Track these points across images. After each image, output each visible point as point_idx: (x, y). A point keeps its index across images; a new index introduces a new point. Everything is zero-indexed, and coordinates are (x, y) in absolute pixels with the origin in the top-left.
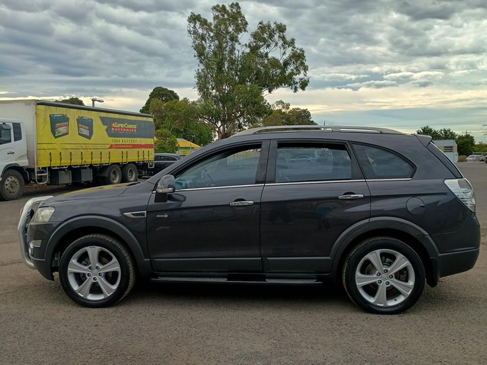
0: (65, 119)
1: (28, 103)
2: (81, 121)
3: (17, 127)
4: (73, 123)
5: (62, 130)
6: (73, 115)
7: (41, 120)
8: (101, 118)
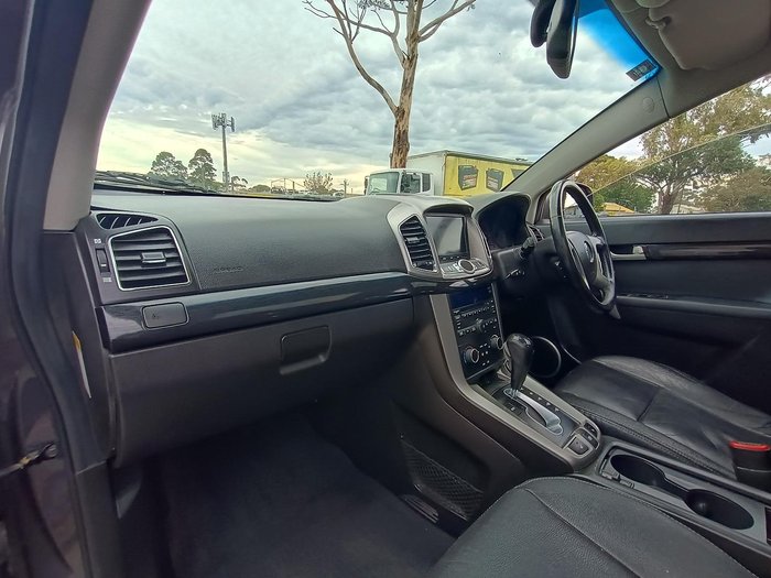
0: (473, 171)
1: (438, 154)
2: (490, 173)
3: (426, 177)
4: (482, 176)
5: (470, 182)
6: (483, 167)
7: (449, 171)
8: (513, 170)
